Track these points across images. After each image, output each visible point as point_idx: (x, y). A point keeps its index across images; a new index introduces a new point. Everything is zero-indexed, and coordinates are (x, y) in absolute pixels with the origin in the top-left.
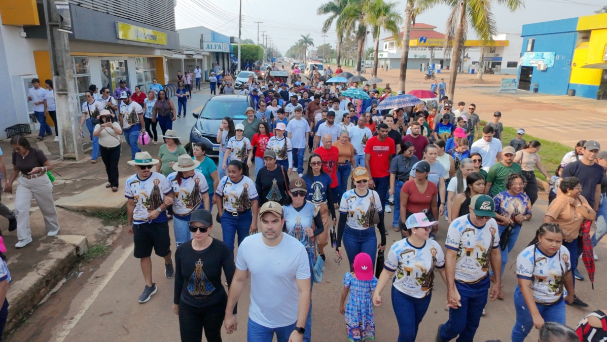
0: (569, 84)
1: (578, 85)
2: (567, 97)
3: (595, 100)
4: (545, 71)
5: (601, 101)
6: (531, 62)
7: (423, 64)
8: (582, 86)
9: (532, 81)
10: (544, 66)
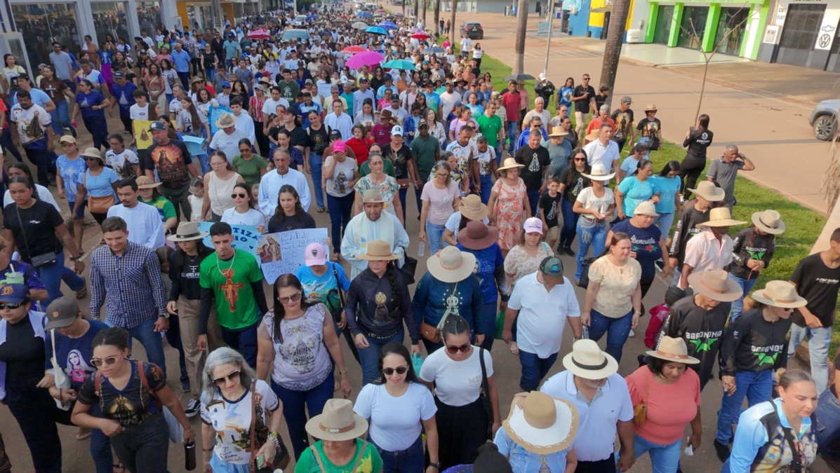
0: (588, 27)
1: (591, 27)
2: (585, 38)
3: (599, 39)
4: (576, 14)
5: (602, 40)
6: (570, 6)
7: (507, 7)
8: (595, 28)
9: (570, 24)
10: (575, 10)
